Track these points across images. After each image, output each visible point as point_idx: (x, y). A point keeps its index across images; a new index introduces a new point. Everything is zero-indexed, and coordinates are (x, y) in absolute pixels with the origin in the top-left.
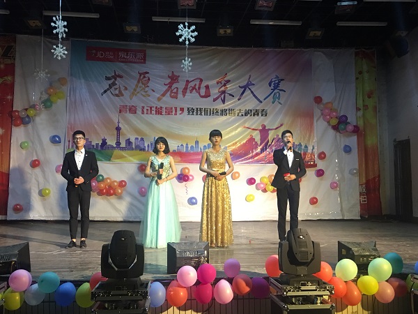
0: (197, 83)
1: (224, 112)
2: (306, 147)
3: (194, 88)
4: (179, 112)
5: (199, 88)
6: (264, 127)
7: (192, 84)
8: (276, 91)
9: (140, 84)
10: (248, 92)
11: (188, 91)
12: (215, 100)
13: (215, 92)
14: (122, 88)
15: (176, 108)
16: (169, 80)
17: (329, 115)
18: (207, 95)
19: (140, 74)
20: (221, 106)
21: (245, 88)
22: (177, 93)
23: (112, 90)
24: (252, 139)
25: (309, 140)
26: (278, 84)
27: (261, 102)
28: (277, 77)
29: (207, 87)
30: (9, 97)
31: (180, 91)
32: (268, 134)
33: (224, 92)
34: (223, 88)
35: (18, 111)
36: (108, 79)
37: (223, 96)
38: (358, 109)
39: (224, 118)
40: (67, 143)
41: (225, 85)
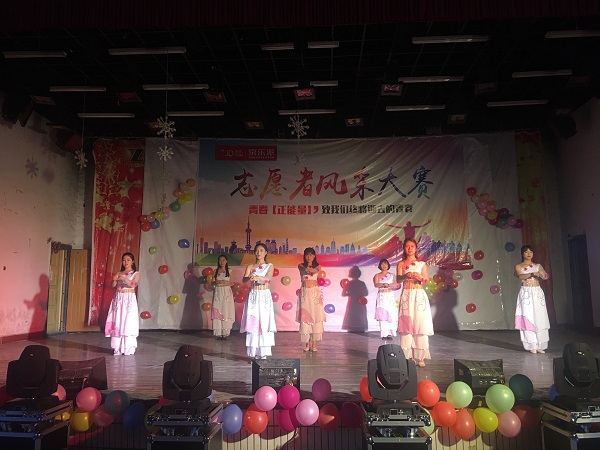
0: (333, 178)
1: (362, 209)
2: (460, 245)
3: (329, 184)
4: (313, 210)
5: (335, 183)
6: (409, 224)
7: (326, 180)
8: (422, 183)
9: (271, 183)
10: (389, 186)
11: (323, 188)
12: (352, 196)
13: (352, 187)
14: (252, 188)
15: (309, 207)
16: (302, 177)
17: (486, 208)
18: (344, 191)
19: (271, 172)
20: (359, 203)
21: (386, 182)
22: (310, 190)
23: (242, 189)
24: (395, 238)
25: (462, 238)
26: (424, 175)
27: (404, 196)
28: (423, 168)
29: (344, 182)
30: (139, 202)
31: (314, 188)
32: (414, 233)
33: (362, 187)
34: (361, 183)
35: (146, 216)
36: (237, 178)
37: (361, 191)
38: (521, 200)
39: (363, 215)
40: (195, 248)
41: (363, 179)
